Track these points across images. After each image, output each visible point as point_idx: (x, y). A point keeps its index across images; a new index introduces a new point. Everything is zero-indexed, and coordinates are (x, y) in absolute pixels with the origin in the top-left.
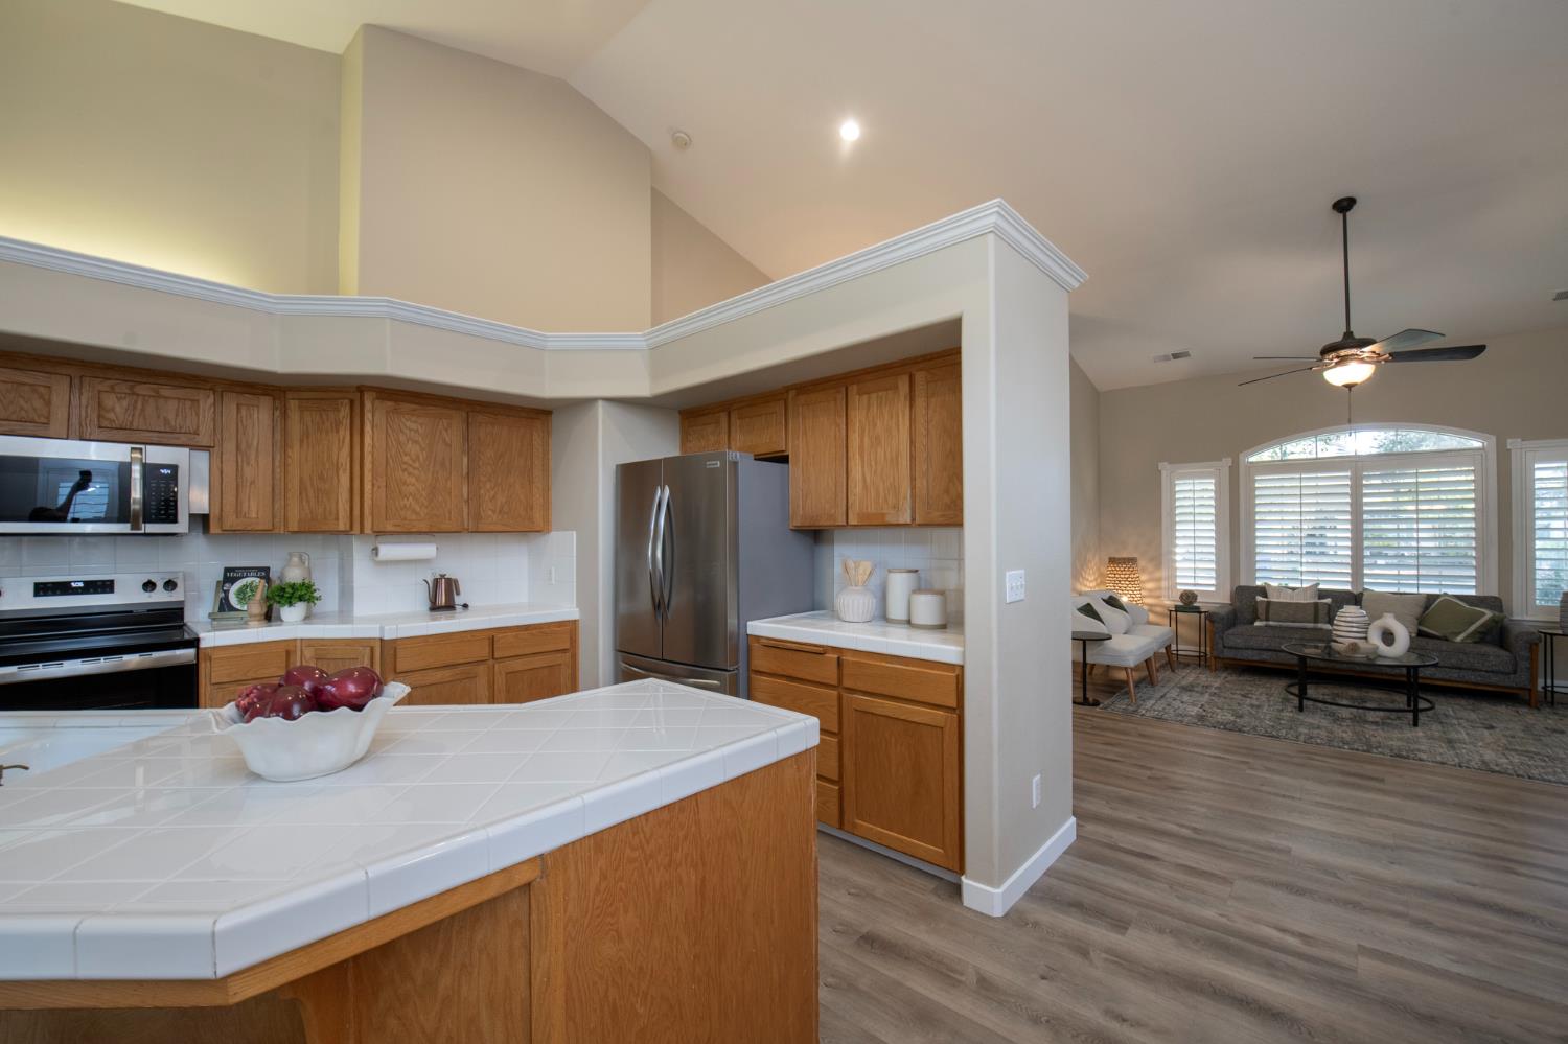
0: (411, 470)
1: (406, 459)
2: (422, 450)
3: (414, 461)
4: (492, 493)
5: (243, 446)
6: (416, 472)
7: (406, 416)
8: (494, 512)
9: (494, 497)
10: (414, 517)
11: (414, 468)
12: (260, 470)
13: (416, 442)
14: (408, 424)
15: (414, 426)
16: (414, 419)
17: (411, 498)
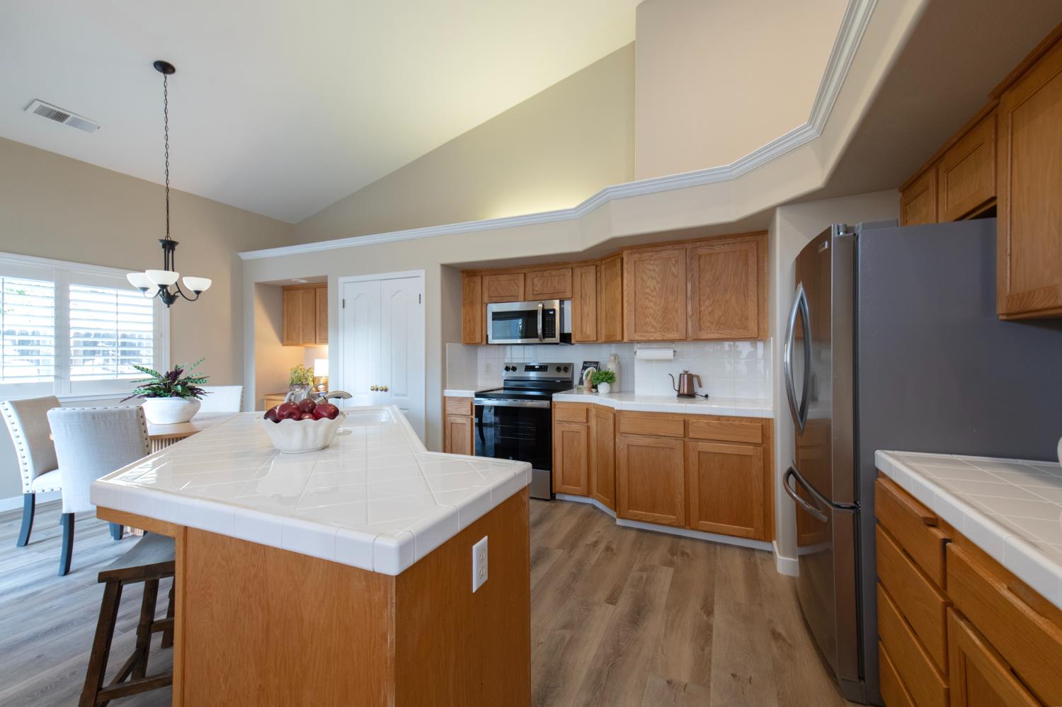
0: (650, 298)
1: (647, 290)
2: (658, 282)
3: (652, 291)
4: (710, 309)
5: (583, 296)
6: (654, 299)
7: (647, 262)
8: (712, 323)
9: (712, 311)
10: (653, 330)
11: (652, 296)
12: (590, 308)
13: (654, 278)
14: (648, 267)
15: (652, 267)
16: (652, 262)
17: (650, 317)
